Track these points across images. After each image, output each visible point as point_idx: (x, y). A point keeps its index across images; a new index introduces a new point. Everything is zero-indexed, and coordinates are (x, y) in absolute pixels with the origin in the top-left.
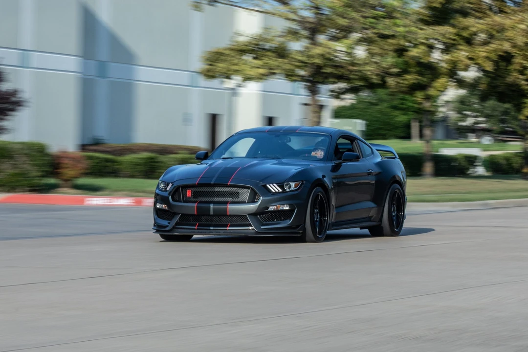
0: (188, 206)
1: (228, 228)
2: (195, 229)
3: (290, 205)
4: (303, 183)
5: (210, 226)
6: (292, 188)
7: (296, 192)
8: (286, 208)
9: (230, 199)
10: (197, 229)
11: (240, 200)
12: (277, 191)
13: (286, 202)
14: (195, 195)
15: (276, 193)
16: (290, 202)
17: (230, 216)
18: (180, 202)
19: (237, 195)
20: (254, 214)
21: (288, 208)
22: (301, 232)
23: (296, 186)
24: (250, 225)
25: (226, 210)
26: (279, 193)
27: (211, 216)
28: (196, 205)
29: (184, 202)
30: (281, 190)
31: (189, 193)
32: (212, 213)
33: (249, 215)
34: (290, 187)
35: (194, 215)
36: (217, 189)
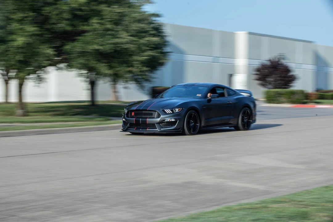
0: (132, 120)
1: (147, 130)
2: (134, 130)
3: (175, 119)
4: (183, 109)
5: (140, 128)
6: (177, 111)
7: (179, 113)
8: (173, 120)
9: (149, 116)
10: (135, 130)
11: (153, 117)
12: (170, 112)
13: (173, 117)
14: (136, 114)
15: (169, 114)
16: (175, 117)
17: (148, 124)
18: (129, 118)
19: (152, 114)
20: (159, 123)
21: (174, 120)
22: (182, 131)
23: (179, 110)
24: (156, 128)
25: (146, 121)
26: (170, 114)
27: (140, 124)
28: (134, 119)
29: (131, 117)
30: (171, 112)
31: (133, 114)
32: (141, 123)
33: (157, 123)
34: (176, 111)
35: (134, 124)
36: (144, 112)
